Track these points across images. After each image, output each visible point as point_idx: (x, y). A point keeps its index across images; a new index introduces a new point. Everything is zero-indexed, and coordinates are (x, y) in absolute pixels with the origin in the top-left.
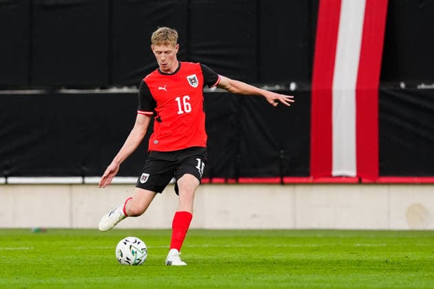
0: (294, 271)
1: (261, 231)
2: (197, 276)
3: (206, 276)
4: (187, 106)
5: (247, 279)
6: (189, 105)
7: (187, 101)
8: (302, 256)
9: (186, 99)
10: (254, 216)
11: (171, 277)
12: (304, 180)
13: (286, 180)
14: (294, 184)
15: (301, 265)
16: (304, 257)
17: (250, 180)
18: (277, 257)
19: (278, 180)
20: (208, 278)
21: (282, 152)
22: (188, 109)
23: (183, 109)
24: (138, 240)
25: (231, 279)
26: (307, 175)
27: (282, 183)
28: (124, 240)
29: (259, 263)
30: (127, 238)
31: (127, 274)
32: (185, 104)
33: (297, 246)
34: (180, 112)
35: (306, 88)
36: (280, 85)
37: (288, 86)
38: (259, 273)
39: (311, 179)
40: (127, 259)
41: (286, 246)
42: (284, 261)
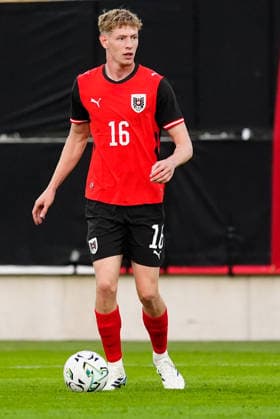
0: (248, 401)
1: (201, 343)
2: (108, 409)
3: (121, 409)
4: (124, 136)
5: (181, 413)
6: (127, 134)
7: (124, 128)
8: (260, 379)
9: (123, 126)
10: (191, 322)
11: (70, 410)
12: (263, 269)
13: (237, 269)
14: (249, 275)
15: (257, 393)
16: (263, 382)
17: (185, 270)
18: (223, 381)
19: (225, 270)
20: (125, 411)
21: (231, 229)
22: (124, 140)
23: (117, 140)
24: (96, 355)
25: (156, 413)
26: (267, 263)
27: (231, 274)
28: (75, 356)
29: (198, 390)
30: (80, 353)
31: (6, 405)
32: (121, 133)
33: (252, 365)
34: (113, 143)
35: (265, 137)
36: (228, 133)
37: (240, 134)
38: (198, 405)
39: (272, 269)
40: (80, 381)
41: (236, 365)
42: (233, 387)
